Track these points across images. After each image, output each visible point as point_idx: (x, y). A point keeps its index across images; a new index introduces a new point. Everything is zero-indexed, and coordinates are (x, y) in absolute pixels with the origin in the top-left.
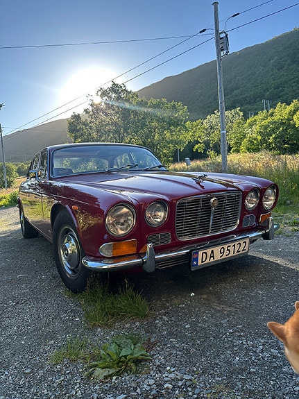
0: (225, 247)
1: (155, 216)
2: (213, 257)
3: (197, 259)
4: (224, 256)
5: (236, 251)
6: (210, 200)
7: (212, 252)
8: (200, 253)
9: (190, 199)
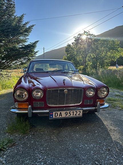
0: (68, 112)
1: (37, 95)
2: (61, 115)
3: (52, 115)
4: (68, 116)
5: (74, 114)
6: (64, 91)
7: (61, 113)
8: (54, 113)
9: (54, 89)
